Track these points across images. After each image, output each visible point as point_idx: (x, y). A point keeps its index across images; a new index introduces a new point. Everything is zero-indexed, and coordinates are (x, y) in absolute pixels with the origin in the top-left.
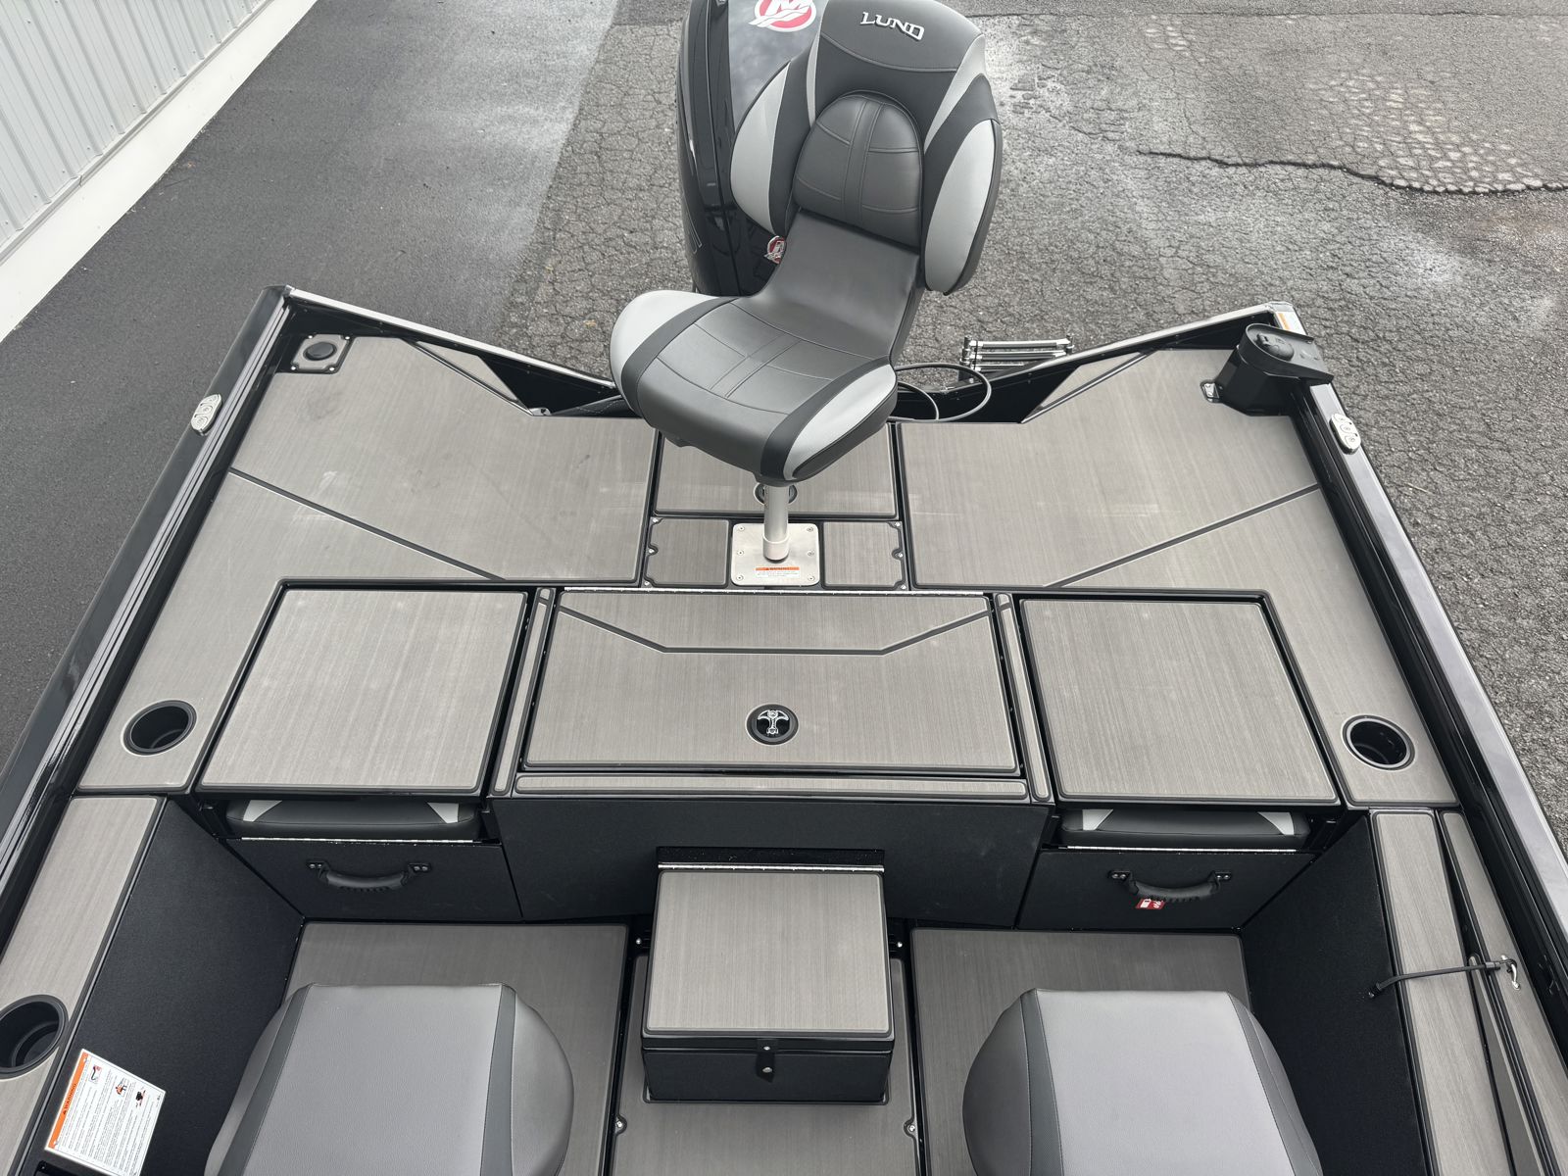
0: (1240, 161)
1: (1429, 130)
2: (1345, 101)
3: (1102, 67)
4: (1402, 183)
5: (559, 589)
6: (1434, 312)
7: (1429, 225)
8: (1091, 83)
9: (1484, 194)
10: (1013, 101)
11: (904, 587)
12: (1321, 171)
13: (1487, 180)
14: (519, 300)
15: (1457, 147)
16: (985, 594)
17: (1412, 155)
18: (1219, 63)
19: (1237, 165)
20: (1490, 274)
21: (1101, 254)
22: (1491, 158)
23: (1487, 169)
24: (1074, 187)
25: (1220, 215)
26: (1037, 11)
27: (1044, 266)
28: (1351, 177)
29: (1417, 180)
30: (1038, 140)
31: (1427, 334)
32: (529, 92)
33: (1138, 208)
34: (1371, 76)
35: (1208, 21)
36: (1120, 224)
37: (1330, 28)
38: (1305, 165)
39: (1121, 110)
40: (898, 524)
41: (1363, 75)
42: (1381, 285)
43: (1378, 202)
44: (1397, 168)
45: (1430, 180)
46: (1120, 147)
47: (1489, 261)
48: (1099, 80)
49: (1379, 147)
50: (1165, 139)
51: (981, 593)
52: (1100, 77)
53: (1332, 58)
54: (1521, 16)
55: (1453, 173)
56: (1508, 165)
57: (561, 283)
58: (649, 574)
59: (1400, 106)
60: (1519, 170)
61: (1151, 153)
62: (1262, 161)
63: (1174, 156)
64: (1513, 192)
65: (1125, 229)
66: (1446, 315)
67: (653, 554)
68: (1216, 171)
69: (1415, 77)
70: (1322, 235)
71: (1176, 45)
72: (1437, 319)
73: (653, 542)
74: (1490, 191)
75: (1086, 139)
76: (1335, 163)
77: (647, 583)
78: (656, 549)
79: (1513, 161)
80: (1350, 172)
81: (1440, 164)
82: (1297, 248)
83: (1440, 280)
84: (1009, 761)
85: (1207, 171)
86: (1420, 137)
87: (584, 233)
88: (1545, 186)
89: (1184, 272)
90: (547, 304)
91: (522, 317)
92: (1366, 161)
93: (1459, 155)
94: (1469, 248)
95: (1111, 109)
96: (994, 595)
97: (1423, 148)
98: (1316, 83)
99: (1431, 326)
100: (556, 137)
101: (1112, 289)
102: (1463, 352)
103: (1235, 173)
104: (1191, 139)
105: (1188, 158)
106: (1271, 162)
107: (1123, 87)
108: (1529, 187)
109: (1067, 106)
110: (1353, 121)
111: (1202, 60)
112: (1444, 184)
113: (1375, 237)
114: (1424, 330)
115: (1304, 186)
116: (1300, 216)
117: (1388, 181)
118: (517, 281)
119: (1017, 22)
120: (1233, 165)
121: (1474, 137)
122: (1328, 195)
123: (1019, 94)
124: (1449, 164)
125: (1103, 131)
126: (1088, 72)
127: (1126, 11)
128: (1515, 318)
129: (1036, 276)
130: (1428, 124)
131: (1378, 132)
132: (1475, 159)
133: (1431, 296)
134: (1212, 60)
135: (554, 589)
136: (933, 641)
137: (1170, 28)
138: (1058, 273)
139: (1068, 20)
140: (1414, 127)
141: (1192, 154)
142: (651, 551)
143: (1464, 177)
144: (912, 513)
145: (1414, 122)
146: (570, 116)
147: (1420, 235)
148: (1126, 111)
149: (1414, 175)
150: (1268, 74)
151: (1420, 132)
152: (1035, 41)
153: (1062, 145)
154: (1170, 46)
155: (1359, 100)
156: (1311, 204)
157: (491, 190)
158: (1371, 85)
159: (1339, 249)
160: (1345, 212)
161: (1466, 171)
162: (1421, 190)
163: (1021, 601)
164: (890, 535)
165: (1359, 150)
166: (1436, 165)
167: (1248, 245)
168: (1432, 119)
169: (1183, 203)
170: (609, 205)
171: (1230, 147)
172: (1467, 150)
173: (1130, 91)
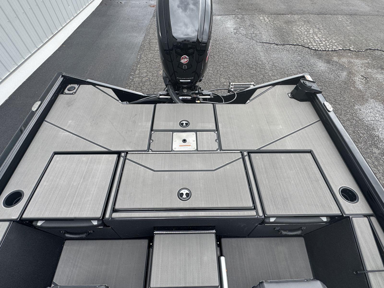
0: (281, 44)
1: (319, 38)
2: (301, 32)
3: (252, 25)
4: (314, 49)
5: (127, 153)
6: (322, 75)
7: (320, 57)
8: (250, 28)
9: (331, 51)
10: (234, 32)
11: (219, 150)
12: (297, 46)
13: (331, 48)
14: (132, 74)
15: (324, 41)
16: (240, 152)
17: (315, 43)
18: (275, 24)
19: (280, 45)
20: (333, 67)
21: (253, 63)
22: (331, 43)
23: (331, 46)
24: (247, 50)
25: (277, 55)
26: (238, 14)
27: (242, 66)
28: (303, 47)
29: (317, 48)
30: (239, 40)
31: (321, 80)
32: (135, 31)
33: (260, 54)
34: (306, 27)
35: (273, 16)
36: (257, 57)
37: (297, 17)
38: (294, 45)
39: (256, 34)
40: (216, 132)
41: (305, 27)
42: (311, 70)
43: (309, 52)
44: (312, 45)
45: (320, 48)
46: (256, 41)
47: (333, 65)
48: (251, 28)
49: (309, 41)
50: (265, 40)
51: (239, 152)
52: (251, 27)
53: (298, 23)
54: (335, 15)
55: (324, 46)
56: (335, 45)
57: (141, 70)
58: (151, 148)
59: (312, 33)
60: (337, 46)
61: (262, 42)
62: (285, 44)
63: (267, 43)
64: (336, 50)
65: (258, 58)
66: (325, 76)
67: (152, 142)
68: (276, 46)
69: (315, 27)
70: (298, 59)
71: (267, 21)
72: (323, 77)
73: (152, 139)
74: (332, 50)
75: (249, 40)
76: (300, 44)
77: (150, 151)
78: (153, 141)
79: (336, 44)
80: (303, 46)
81: (321, 45)
82: (293, 62)
83: (322, 69)
84: (251, 205)
85: (274, 46)
86: (317, 39)
87: (146, 59)
88: (343, 49)
89: (270, 67)
90: (138, 74)
91: (133, 77)
92: (306, 44)
93: (325, 43)
94: (328, 62)
95: (254, 33)
96: (243, 152)
97: (318, 41)
98: (295, 28)
99: (322, 78)
100: (141, 40)
101: (256, 71)
102: (329, 84)
103: (280, 47)
104: (270, 40)
105: (270, 44)
106: (287, 44)
107: (256, 29)
108: (339, 49)
109: (245, 33)
110: (303, 36)
111: (272, 24)
112: (322, 49)
113: (309, 60)
114: (320, 79)
115: (294, 49)
116: (293, 56)
117: (311, 48)
118: (132, 70)
119: (234, 16)
120: (279, 45)
121: (328, 39)
122: (299, 51)
123: (235, 31)
124: (323, 45)
125: (252, 38)
126: (249, 26)
127: (256, 14)
128: (339, 77)
129: (240, 68)
130: (318, 36)
131: (308, 38)
132: (328, 44)
133: (321, 72)
134: (274, 24)
135: (126, 153)
136: (228, 167)
137: (265, 17)
138: (245, 67)
139: (244, 16)
140: (315, 37)
141: (271, 43)
142: (152, 141)
143: (326, 47)
144: (220, 129)
145: (315, 36)
146: (144, 35)
147: (318, 59)
148: (257, 34)
149: (316, 47)
150: (285, 26)
151: (317, 38)
152: (238, 20)
153: (244, 41)
154: (265, 21)
155: (304, 32)
156: (296, 53)
157: (127, 51)
158: (306, 29)
159: (302, 62)
160: (302, 55)
161: (326, 46)
162: (318, 50)
163: (250, 154)
164: (214, 135)
165: (305, 42)
166: (320, 45)
167: (283, 61)
168: (319, 36)
169: (269, 53)
170: (151, 53)
171: (278, 41)
172: (326, 42)
173: (258, 30)
